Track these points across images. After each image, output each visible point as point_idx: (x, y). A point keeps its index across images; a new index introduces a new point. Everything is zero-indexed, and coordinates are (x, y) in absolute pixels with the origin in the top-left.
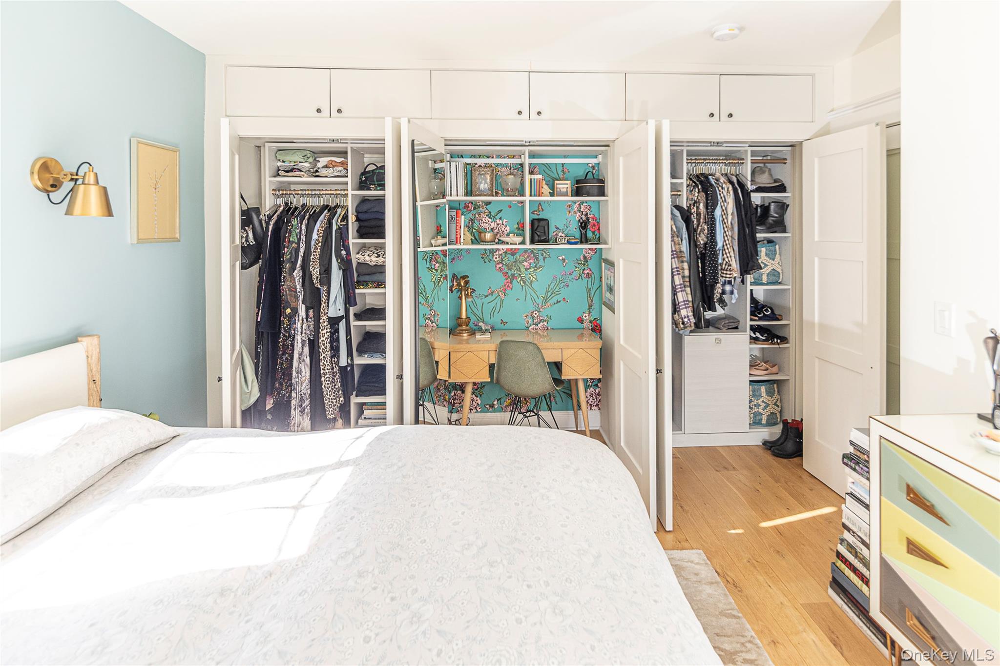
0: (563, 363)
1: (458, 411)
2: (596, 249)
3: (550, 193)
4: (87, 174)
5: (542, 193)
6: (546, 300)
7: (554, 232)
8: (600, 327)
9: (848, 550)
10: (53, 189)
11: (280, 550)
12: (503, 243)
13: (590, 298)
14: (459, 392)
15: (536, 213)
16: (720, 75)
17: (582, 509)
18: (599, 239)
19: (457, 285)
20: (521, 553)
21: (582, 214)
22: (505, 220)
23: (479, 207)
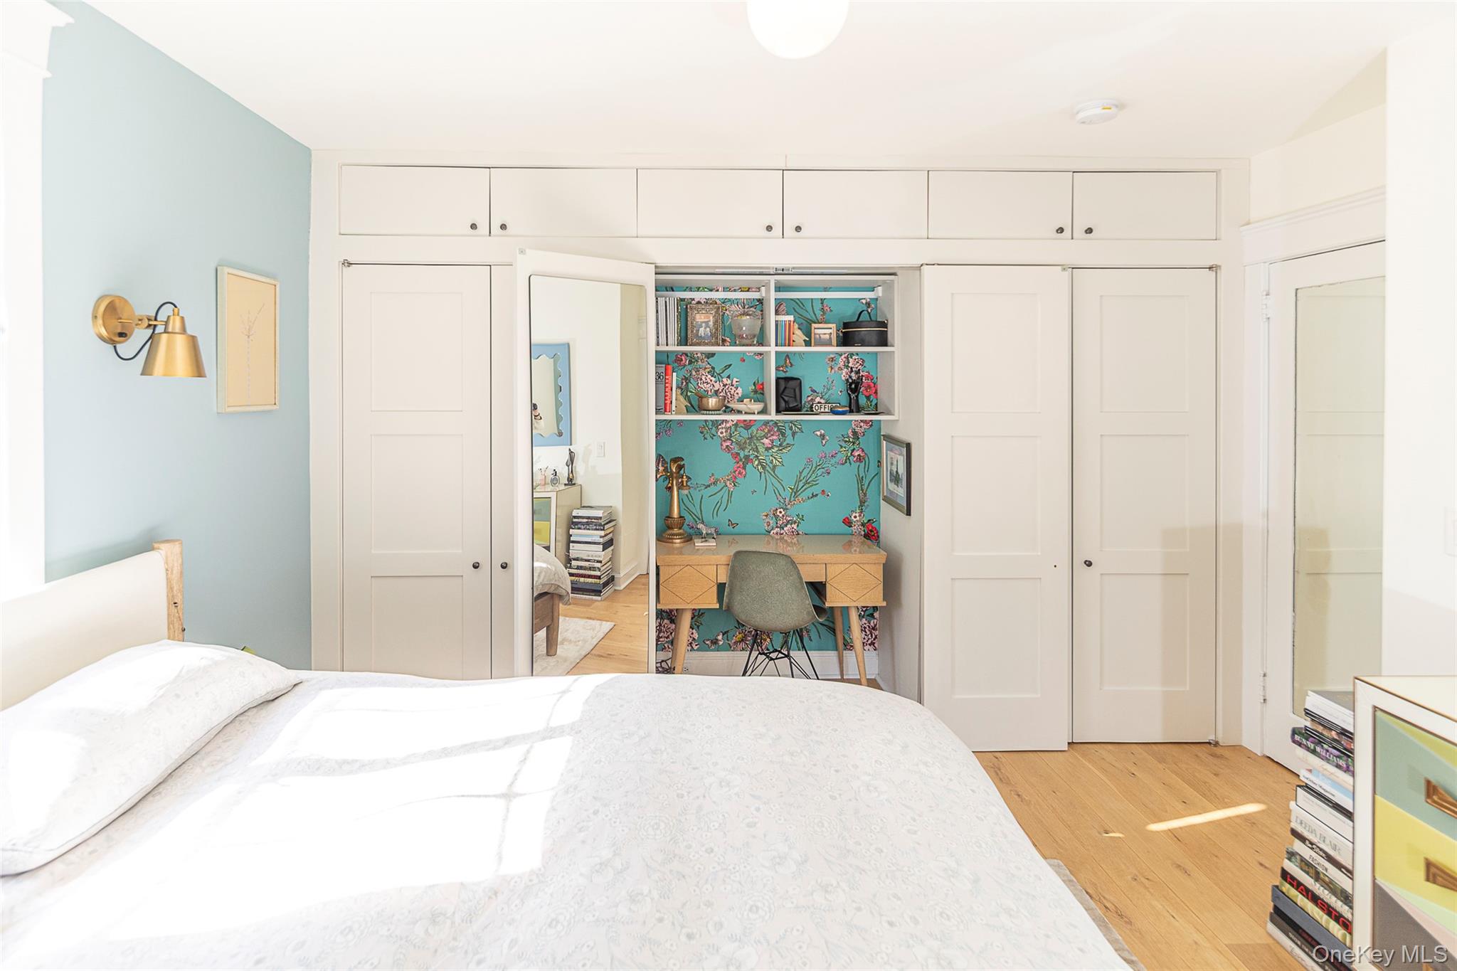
0: (827, 585)
1: (665, 648)
2: (871, 421)
3: (805, 341)
4: (172, 318)
5: (794, 341)
6: (795, 492)
7: (808, 396)
8: (877, 532)
9: (1302, 869)
10: (122, 339)
11: (500, 858)
12: (732, 411)
13: (862, 490)
14: (666, 621)
15: (781, 369)
16: (1074, 172)
17: (931, 807)
18: (877, 407)
19: (664, 470)
20: (863, 872)
21: (852, 371)
22: (735, 380)
23: (696, 361)
